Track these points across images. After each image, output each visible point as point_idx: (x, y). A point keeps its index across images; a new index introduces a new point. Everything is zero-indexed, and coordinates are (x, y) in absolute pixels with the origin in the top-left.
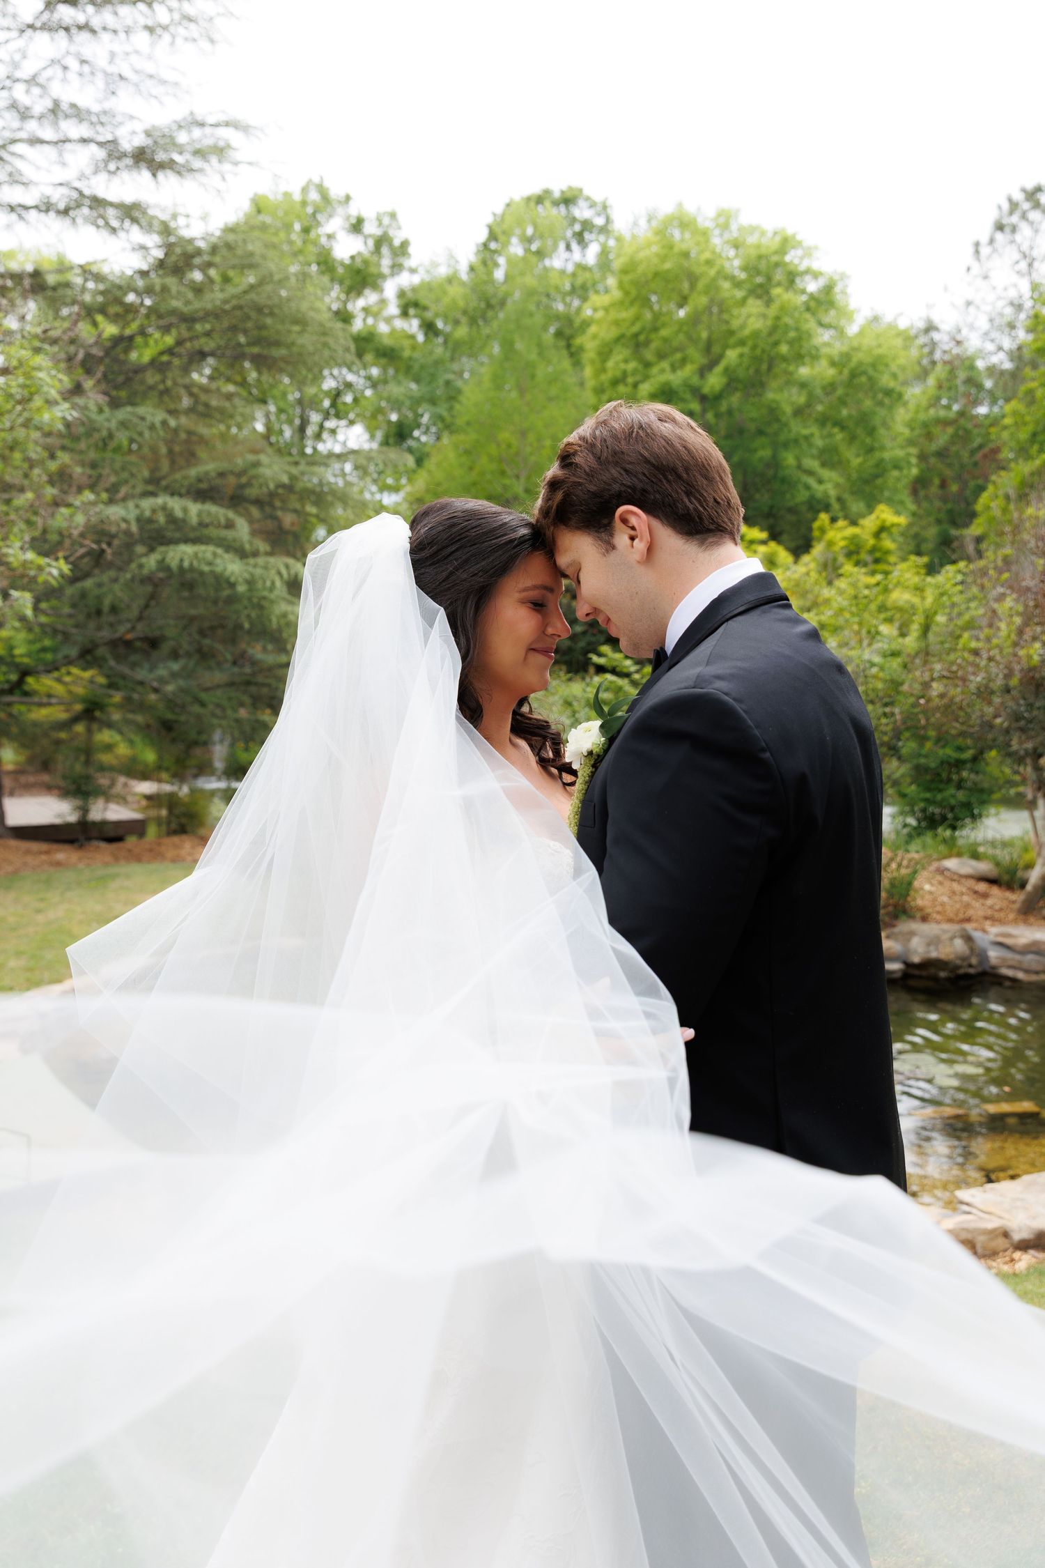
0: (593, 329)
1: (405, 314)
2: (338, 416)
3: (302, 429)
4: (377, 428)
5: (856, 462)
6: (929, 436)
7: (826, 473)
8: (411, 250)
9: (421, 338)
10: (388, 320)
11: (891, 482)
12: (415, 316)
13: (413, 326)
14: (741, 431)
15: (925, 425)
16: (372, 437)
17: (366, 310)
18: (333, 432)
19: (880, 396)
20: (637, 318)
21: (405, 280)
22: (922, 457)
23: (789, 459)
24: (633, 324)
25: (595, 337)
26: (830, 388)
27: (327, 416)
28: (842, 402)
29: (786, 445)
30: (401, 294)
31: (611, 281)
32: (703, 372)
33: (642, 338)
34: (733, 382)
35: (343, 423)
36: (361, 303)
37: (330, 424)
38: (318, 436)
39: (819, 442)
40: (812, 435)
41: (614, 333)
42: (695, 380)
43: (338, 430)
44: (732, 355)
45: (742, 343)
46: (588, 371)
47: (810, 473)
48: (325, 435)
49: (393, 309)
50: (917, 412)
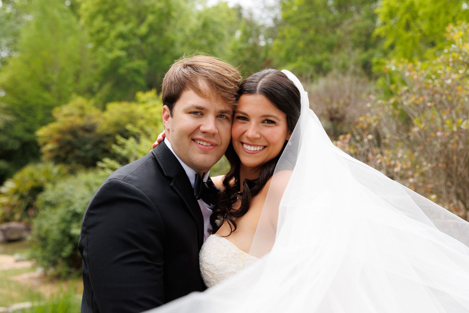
0: (84, 6)
6: (241, 55)
15: (239, 50)
32: (138, 26)
34: (152, 31)
42: (134, 30)
44: (151, 18)
45: (154, 12)
50: (235, 45)
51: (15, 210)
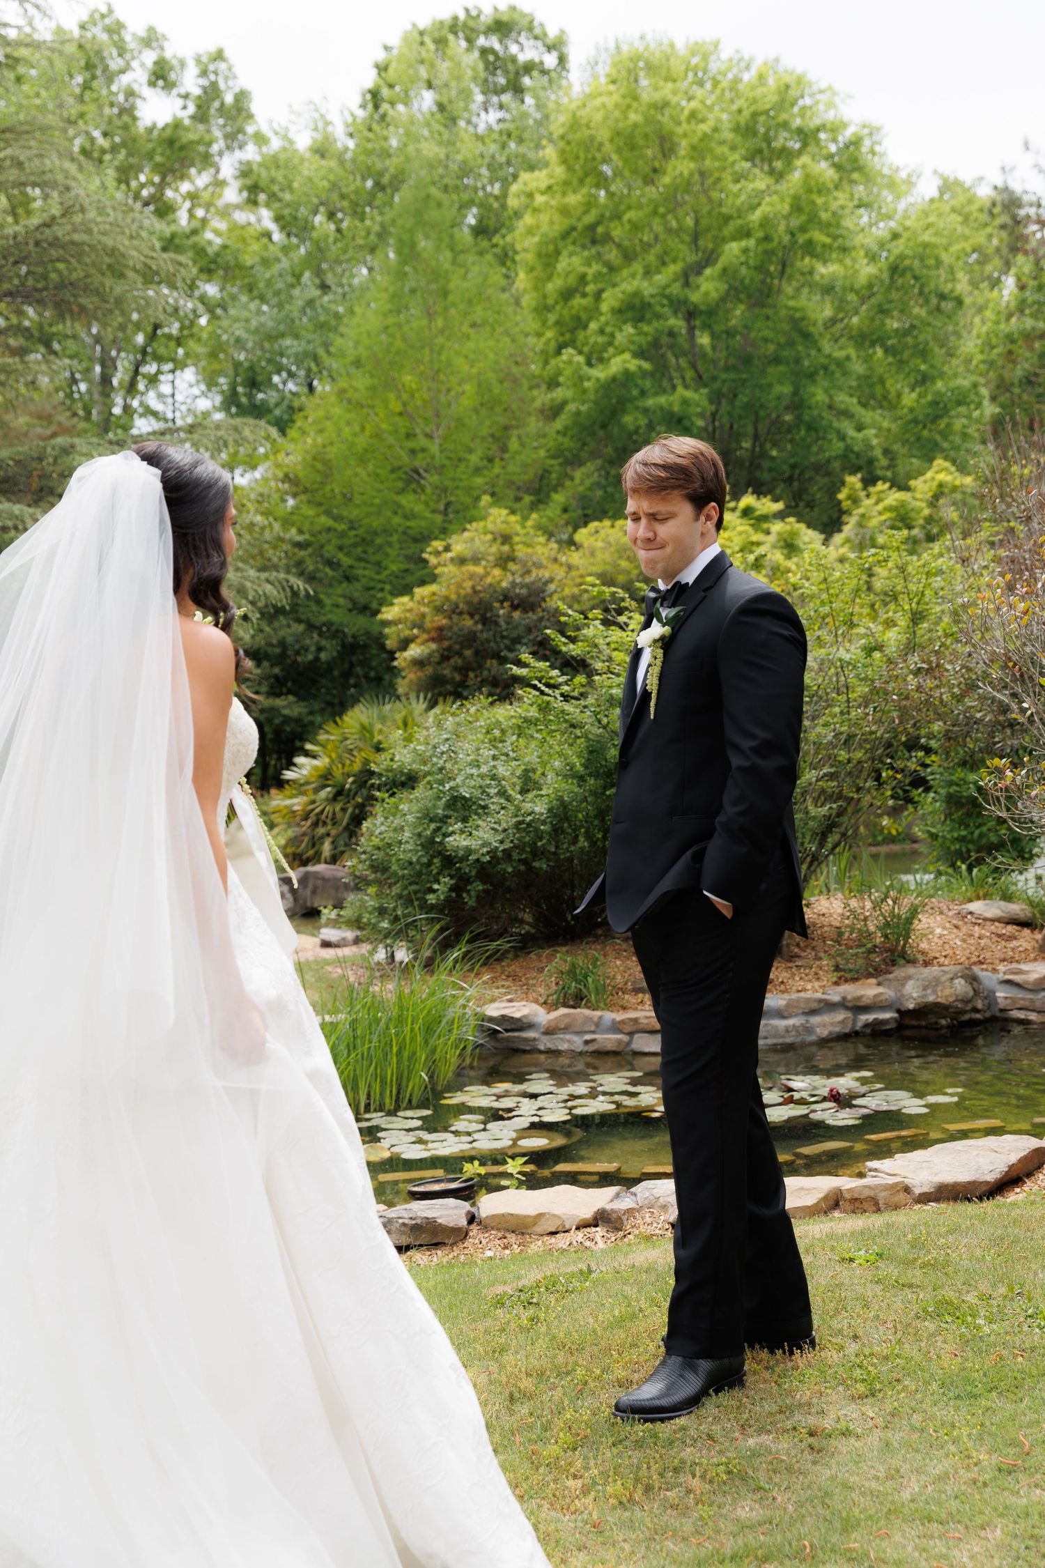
0: (528, 219)
1: (252, 202)
2: (159, 359)
3: (106, 380)
4: (220, 373)
5: (909, 399)
6: (1010, 356)
7: (867, 416)
8: (255, 107)
9: (277, 237)
10: (225, 213)
11: (958, 424)
12: (268, 205)
13: (265, 218)
14: (747, 360)
15: (1010, 338)
16: (211, 383)
17: (193, 197)
18: (153, 380)
19: (934, 301)
20: (589, 204)
21: (250, 153)
22: (1002, 388)
23: (818, 394)
24: (585, 212)
25: (530, 232)
26: (867, 293)
27: (144, 354)
28: (882, 311)
29: (811, 376)
30: (245, 172)
31: (550, 153)
32: (688, 276)
33: (600, 230)
34: (735, 290)
35: (168, 367)
36: (185, 187)
37: (151, 368)
38: (131, 388)
39: (858, 368)
40: (848, 358)
41: (561, 224)
42: (676, 289)
43: (162, 378)
44: (733, 249)
45: (745, 233)
46: (522, 280)
47: (846, 414)
48: (141, 386)
49: (232, 195)
50: (998, 323)
51: (321, 830)
